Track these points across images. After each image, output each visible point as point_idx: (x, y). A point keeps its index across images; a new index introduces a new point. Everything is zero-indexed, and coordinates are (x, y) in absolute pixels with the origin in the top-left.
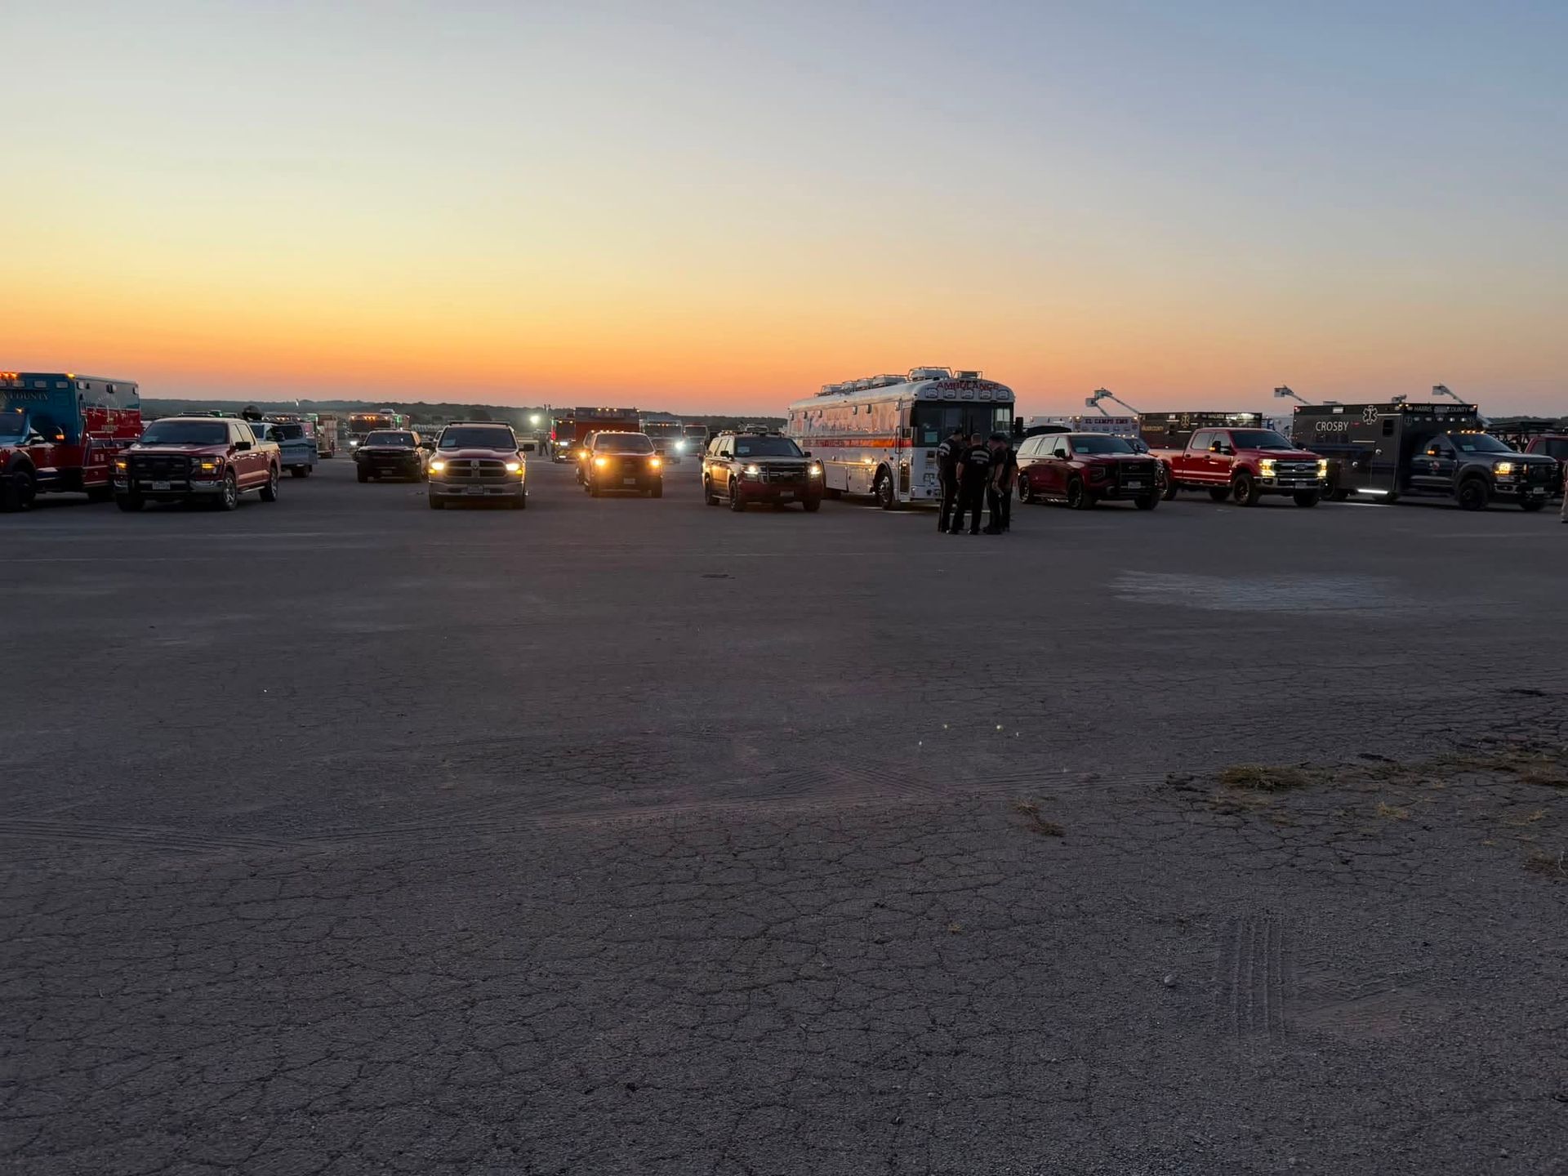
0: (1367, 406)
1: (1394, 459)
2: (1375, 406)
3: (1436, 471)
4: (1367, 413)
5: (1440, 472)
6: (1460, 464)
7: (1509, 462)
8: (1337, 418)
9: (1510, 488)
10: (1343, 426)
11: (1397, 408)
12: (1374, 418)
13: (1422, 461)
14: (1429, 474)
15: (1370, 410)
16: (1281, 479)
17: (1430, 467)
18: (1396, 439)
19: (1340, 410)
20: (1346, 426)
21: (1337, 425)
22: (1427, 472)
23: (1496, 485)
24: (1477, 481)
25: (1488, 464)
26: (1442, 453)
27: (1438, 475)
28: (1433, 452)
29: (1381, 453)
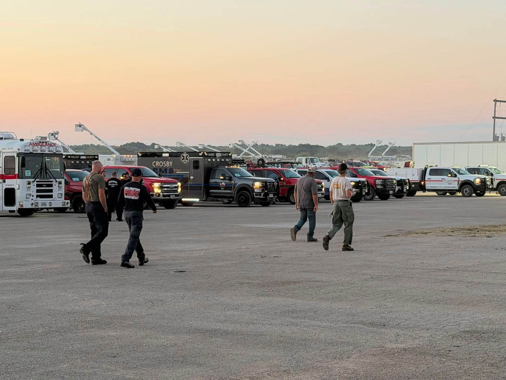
0: (183, 153)
1: (201, 182)
2: (187, 153)
3: (223, 187)
4: (183, 156)
5: (226, 188)
6: (235, 184)
7: (258, 182)
8: (166, 159)
9: (260, 195)
10: (170, 164)
11: (200, 154)
12: (187, 159)
13: (216, 182)
14: (220, 189)
15: (185, 155)
16: (164, 194)
17: (220, 185)
18: (201, 171)
19: (168, 155)
20: (171, 164)
21: (166, 163)
22: (219, 188)
23: (254, 193)
24: (246, 192)
25: (250, 183)
26: (227, 178)
27: (225, 190)
28: (223, 178)
29: (193, 179)
